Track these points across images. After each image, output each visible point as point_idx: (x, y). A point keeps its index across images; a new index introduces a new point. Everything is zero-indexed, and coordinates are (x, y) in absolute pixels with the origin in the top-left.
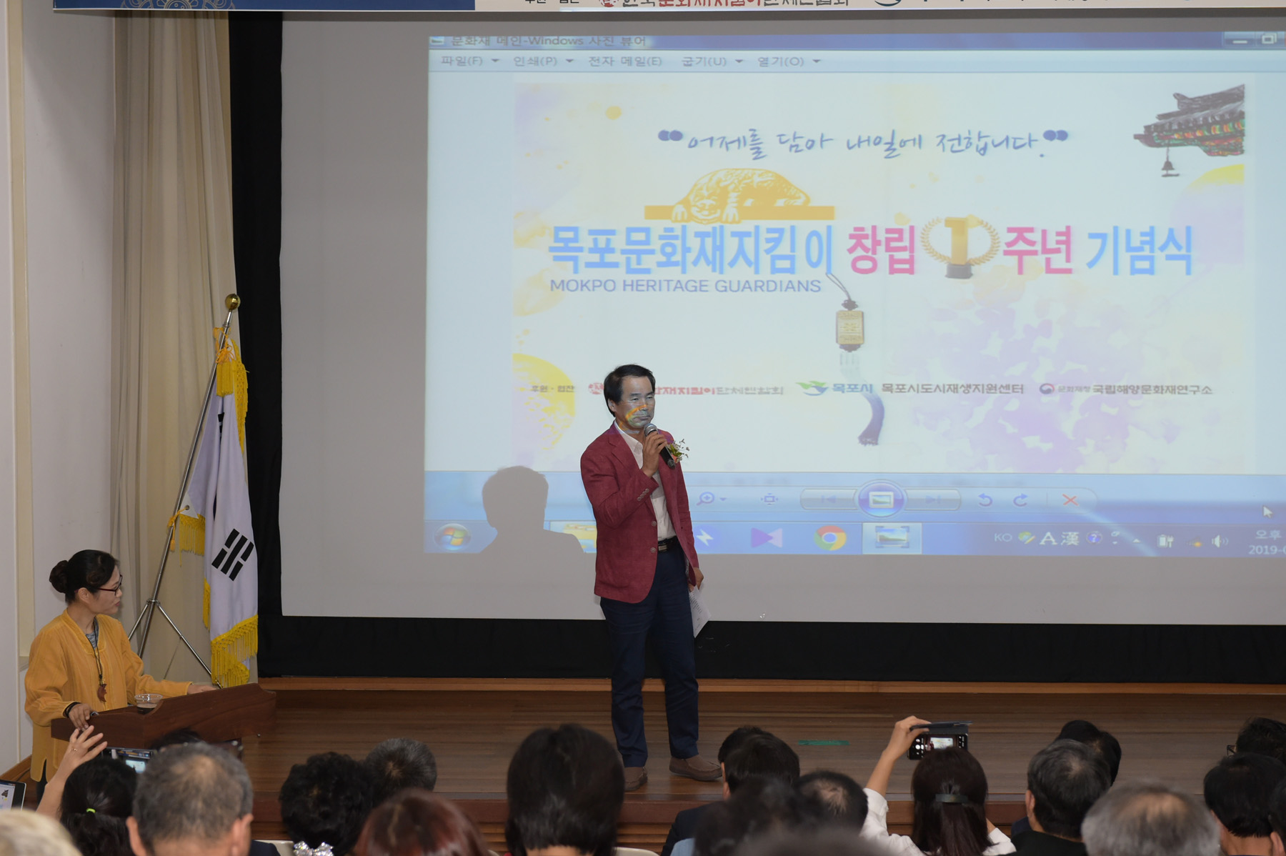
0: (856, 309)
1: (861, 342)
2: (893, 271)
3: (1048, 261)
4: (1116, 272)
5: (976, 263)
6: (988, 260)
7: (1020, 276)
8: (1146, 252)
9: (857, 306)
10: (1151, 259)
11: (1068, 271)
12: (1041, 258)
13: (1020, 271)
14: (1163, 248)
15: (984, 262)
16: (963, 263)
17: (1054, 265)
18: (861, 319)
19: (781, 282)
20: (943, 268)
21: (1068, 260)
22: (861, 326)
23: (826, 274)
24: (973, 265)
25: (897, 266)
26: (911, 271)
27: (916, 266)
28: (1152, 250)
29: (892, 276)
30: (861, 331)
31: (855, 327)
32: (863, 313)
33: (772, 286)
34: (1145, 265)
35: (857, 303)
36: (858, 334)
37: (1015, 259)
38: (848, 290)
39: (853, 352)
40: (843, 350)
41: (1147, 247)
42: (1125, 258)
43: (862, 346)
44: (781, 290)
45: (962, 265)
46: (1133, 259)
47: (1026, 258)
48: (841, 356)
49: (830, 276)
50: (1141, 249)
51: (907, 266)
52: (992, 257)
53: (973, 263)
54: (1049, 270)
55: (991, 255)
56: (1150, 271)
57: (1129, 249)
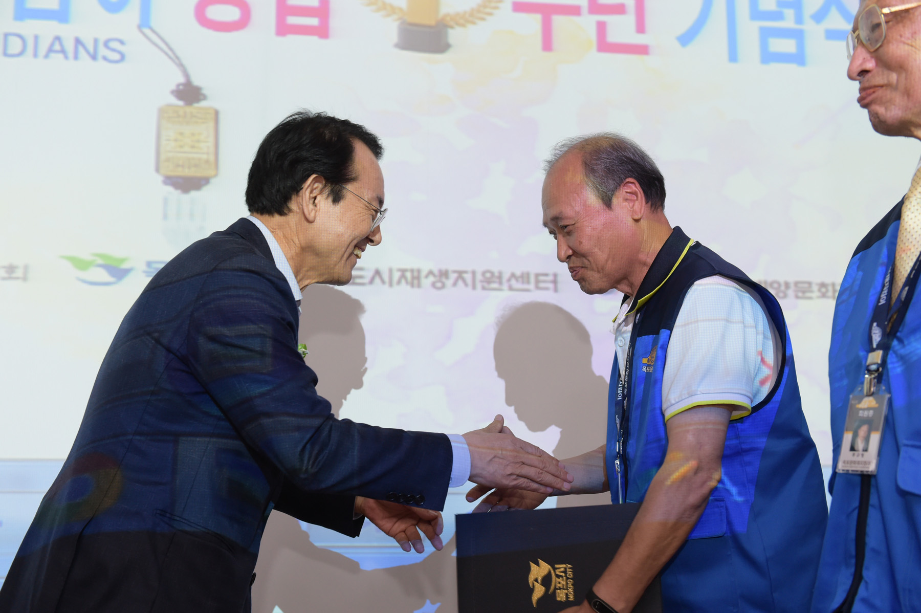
0: (203, 104)
1: (211, 172)
2: (283, 29)
3: (601, 28)
4: (733, 57)
5: (458, 24)
6: (483, 19)
7: (547, 54)
8: (789, 22)
9: (205, 98)
10: (798, 35)
11: (642, 50)
12: (588, 23)
13: (547, 45)
14: (819, 17)
15: (474, 23)
16: (433, 23)
17: (613, 37)
18: (211, 124)
19: (36, 38)
20: (391, 29)
21: (641, 28)
22: (211, 139)
23: (140, 27)
24: (452, 27)
25: (292, 20)
26: (322, 31)
27: (334, 23)
28: (799, 19)
29: (281, 39)
30: (212, 150)
31: (198, 141)
32: (217, 113)
33: (15, 45)
34: (788, 46)
35: (204, 91)
36: (204, 157)
37: (534, 21)
38: (185, 62)
39: (194, 194)
40: (170, 189)
41: (789, 13)
42: (749, 31)
43: (213, 181)
44: (35, 55)
45: (430, 27)
46: (766, 34)
47: (559, 21)
48: (166, 201)
49: (147, 31)
50: (778, 16)
51: (314, 21)
52: (490, 14)
53: (452, 23)
54: (604, 46)
55: (488, 10)
56: (799, 59)
57: (756, 14)
